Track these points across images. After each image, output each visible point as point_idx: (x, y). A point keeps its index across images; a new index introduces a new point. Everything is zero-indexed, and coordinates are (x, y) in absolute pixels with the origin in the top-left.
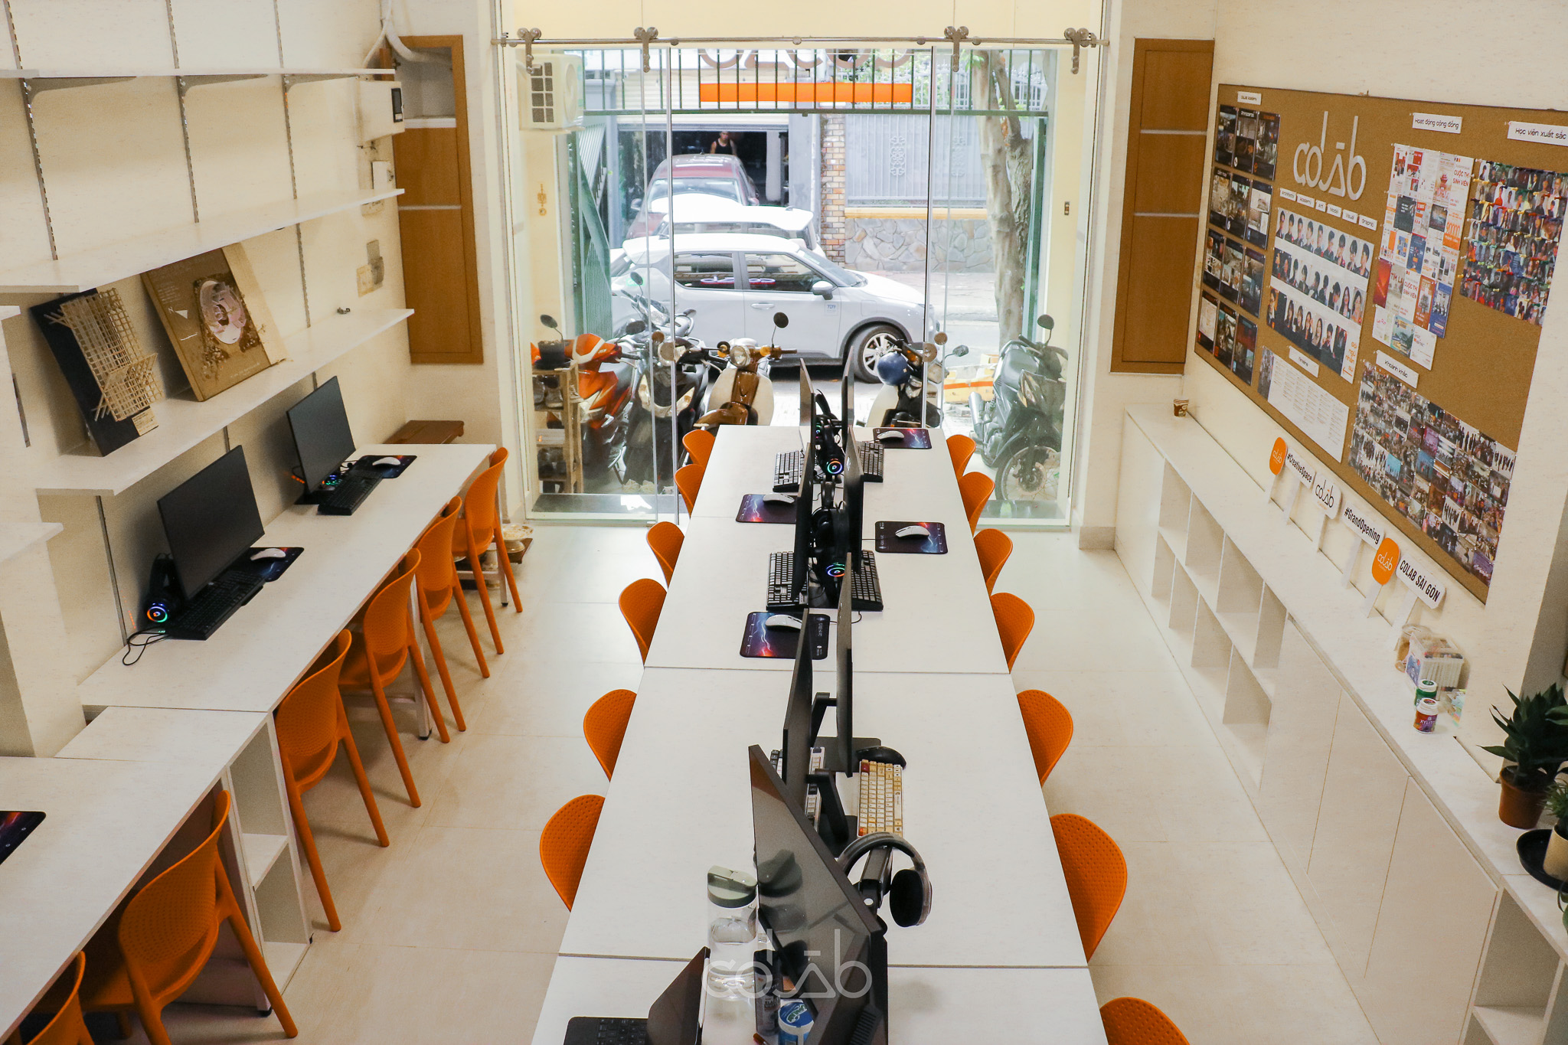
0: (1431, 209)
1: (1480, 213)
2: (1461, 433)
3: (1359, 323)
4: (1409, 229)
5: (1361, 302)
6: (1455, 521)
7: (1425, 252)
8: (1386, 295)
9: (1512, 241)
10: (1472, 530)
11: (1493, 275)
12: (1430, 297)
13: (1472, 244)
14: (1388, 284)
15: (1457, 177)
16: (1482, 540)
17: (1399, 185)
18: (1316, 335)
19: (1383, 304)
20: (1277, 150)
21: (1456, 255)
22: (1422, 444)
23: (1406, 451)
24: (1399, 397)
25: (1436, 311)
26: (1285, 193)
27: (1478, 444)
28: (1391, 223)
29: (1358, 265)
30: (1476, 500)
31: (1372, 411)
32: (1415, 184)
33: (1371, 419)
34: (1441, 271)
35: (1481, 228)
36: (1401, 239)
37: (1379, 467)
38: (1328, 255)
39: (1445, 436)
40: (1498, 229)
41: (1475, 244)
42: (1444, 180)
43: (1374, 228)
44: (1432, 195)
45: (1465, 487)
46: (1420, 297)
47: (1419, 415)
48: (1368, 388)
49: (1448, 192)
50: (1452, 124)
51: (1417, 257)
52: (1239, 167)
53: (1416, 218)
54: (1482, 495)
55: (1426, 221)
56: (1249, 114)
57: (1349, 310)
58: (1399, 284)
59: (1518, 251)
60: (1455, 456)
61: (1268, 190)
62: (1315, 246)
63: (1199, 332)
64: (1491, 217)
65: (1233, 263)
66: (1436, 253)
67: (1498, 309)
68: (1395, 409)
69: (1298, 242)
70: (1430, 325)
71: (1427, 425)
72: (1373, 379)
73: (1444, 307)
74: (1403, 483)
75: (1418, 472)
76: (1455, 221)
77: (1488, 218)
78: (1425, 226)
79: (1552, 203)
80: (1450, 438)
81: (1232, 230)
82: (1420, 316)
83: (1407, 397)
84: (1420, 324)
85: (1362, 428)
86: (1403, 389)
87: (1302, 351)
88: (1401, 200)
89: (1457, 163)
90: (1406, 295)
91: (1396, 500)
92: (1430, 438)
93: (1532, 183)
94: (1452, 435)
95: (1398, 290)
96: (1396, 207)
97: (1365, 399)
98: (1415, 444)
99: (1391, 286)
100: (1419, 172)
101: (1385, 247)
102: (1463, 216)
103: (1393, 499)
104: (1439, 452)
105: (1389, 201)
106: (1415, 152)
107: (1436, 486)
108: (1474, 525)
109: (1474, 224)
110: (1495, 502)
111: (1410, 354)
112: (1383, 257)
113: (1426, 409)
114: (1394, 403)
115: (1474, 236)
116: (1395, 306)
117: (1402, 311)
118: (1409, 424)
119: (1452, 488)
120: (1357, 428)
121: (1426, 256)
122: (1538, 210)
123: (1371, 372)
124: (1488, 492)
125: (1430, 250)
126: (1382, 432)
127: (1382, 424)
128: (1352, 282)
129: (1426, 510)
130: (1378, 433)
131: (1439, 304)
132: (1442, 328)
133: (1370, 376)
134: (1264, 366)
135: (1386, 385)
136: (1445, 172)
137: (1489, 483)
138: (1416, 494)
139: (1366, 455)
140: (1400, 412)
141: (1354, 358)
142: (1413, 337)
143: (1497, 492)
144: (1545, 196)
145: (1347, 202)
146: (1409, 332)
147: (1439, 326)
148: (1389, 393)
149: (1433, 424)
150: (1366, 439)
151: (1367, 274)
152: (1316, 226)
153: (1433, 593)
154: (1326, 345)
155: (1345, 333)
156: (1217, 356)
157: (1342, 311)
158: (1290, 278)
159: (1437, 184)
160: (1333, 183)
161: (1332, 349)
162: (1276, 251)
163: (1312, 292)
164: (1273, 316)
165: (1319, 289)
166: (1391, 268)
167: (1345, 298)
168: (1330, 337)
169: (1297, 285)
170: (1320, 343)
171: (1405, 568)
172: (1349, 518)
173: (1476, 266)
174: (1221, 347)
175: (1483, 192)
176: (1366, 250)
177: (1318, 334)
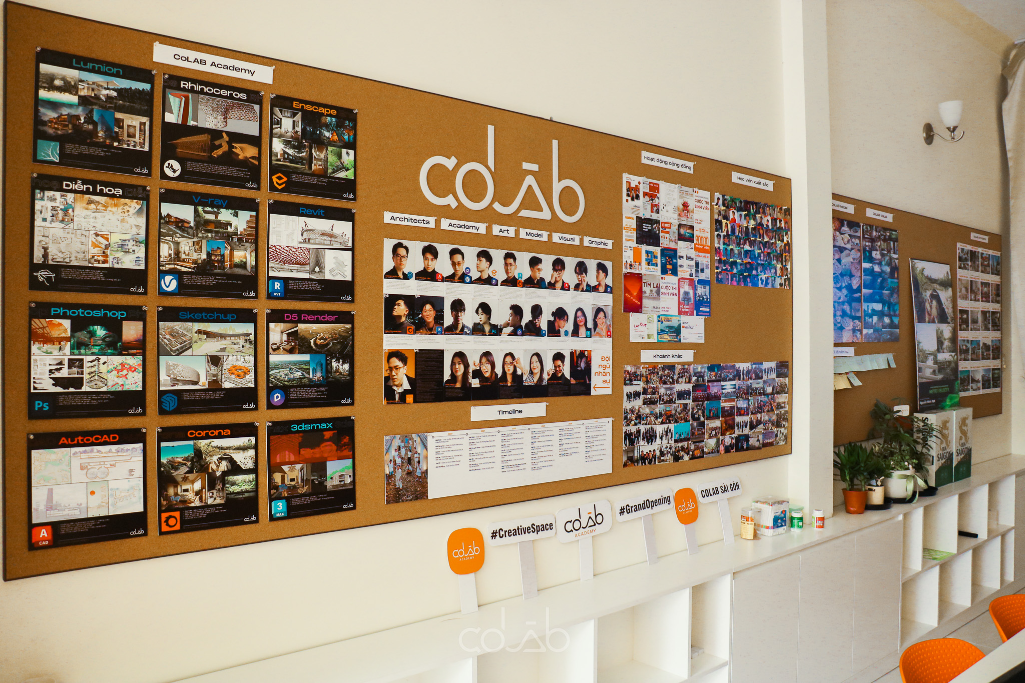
0: (677, 227)
1: (721, 228)
2: (738, 371)
3: (609, 336)
4: (657, 244)
5: (605, 317)
6: (746, 427)
7: (678, 260)
8: (641, 302)
9: (747, 243)
10: (759, 422)
11: (739, 266)
12: (691, 292)
13: (719, 248)
14: (641, 291)
15: (698, 204)
16: (766, 423)
17: (631, 210)
18: (531, 373)
21: (707, 257)
22: (709, 398)
23: (693, 412)
24: (676, 377)
25: (699, 300)
27: (751, 370)
28: (633, 241)
29: (593, 283)
30: (757, 404)
31: (644, 404)
32: (655, 208)
33: (646, 410)
34: (697, 271)
35: (724, 238)
36: (647, 252)
37: (665, 441)
39: (726, 381)
40: (737, 237)
41: (721, 248)
42: (685, 205)
43: (610, 246)
44: (676, 216)
45: (749, 400)
47: (700, 379)
48: (638, 386)
49: (691, 214)
50: (687, 168)
51: (670, 264)
53: (661, 234)
54: (760, 398)
55: (675, 236)
57: (588, 329)
58: (656, 289)
59: (752, 249)
60: (737, 388)
62: (501, 276)
64: (730, 230)
66: (689, 258)
67: (747, 285)
68: (673, 388)
69: (457, 279)
70: (695, 311)
71: (709, 381)
72: (639, 377)
73: (705, 295)
74: (696, 436)
75: (709, 418)
76: (702, 234)
77: (728, 231)
78: (673, 239)
79: (767, 221)
80: (730, 380)
81: (183, 289)
82: (684, 308)
83: (684, 372)
84: (685, 313)
85: (636, 424)
86: (678, 368)
87: (503, 401)
88: (641, 221)
89: (696, 194)
90: (665, 296)
91: (691, 453)
92: (714, 389)
93: (753, 209)
94: (731, 376)
95: (655, 294)
96: (635, 227)
97: (632, 399)
98: (701, 401)
99: (645, 293)
100: (658, 198)
101: (629, 262)
102: (709, 230)
103: (688, 454)
104: (723, 394)
105: (625, 222)
106: (650, 183)
107: (726, 416)
108: (759, 419)
109: (718, 235)
110: (770, 396)
111: (680, 340)
112: (629, 271)
113: (705, 372)
114: (671, 383)
115: (719, 243)
116: (654, 307)
117: (663, 309)
118: (691, 391)
119: (739, 409)
120: (628, 428)
121: (679, 262)
122: (761, 224)
123: (636, 372)
124: (764, 394)
125: (682, 257)
126: (663, 413)
127: (660, 408)
128: (589, 302)
129: (721, 438)
130: (656, 418)
131: (700, 294)
132: (708, 310)
133: (632, 378)
134: (399, 461)
135: (658, 374)
136: (686, 200)
137: (763, 388)
138: (710, 434)
139: (646, 444)
140: (678, 387)
141: (607, 370)
142: (680, 325)
143: (769, 390)
144: (763, 217)
145: (554, 225)
146: (675, 323)
147: (705, 309)
148: (664, 378)
149: (713, 378)
150: (643, 431)
151: (609, 290)
152: (498, 255)
153: (735, 486)
154: (554, 377)
155: (586, 353)
156: (178, 527)
157: (575, 333)
158: (445, 326)
159: (678, 208)
160: (523, 206)
161: (568, 375)
162: (392, 301)
163: (510, 329)
164: (406, 386)
165: (523, 323)
166: (641, 277)
167: (578, 319)
168: (559, 366)
169: (466, 330)
170: (541, 378)
171: (706, 493)
172: (628, 513)
173: (725, 263)
174: (197, 503)
175: (720, 215)
176: (601, 267)
177: (535, 371)
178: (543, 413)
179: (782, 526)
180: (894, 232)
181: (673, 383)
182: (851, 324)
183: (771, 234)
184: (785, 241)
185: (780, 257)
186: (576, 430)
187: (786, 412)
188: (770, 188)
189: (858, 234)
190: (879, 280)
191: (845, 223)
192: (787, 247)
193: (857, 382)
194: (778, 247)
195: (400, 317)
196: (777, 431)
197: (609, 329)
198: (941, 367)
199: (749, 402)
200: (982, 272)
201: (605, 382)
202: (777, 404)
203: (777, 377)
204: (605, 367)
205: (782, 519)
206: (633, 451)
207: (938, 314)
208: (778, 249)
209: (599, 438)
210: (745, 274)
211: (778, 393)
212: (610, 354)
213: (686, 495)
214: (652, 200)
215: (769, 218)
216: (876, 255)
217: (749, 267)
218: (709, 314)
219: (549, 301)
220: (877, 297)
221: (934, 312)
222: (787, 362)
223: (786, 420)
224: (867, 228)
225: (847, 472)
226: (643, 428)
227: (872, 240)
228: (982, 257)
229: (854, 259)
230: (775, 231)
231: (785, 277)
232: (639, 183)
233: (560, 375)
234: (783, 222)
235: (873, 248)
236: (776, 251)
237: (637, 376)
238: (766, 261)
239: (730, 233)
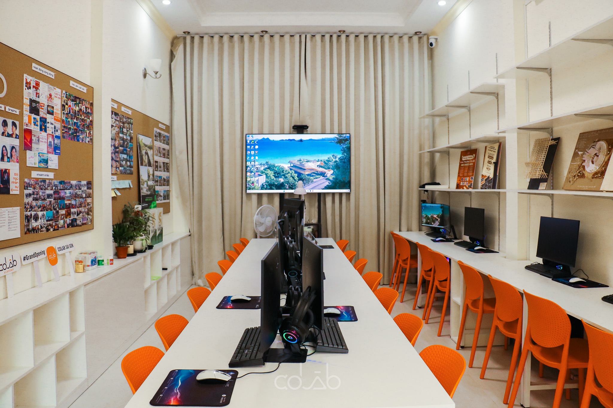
0: (47, 107)
1: (65, 109)
2: (72, 185)
3: (18, 162)
4: (38, 114)
5: (16, 151)
6: (75, 214)
7: (47, 124)
8: (31, 145)
9: (75, 119)
10: (80, 212)
11: (72, 130)
13: (64, 120)
14: (31, 140)
15: (56, 95)
16: (83, 213)
17: (28, 94)
19: (30, 149)
21: (59, 124)
22: (60, 198)
23: (54, 205)
24: (46, 186)
25: (56, 146)
27: (76, 185)
28: (28, 111)
29: (11, 132)
30: (79, 203)
31: (33, 200)
32: (38, 95)
33: (34, 203)
34: (55, 131)
35: (66, 115)
36: (34, 118)
37: (42, 221)
39: (67, 190)
40: (71, 115)
42: (50, 95)
43: (18, 113)
44: (46, 100)
45: (76, 200)
46: (48, 142)
47: (56, 188)
48: (31, 190)
49: (53, 100)
50: (51, 75)
51: (44, 126)
53: (40, 110)
54: (81, 200)
55: (46, 111)
57: (8, 158)
58: (37, 139)
59: (77, 122)
60: (71, 194)
64: (68, 111)
66: (52, 124)
67: (75, 141)
68: (46, 192)
70: (54, 152)
71: (60, 190)
72: (31, 186)
73: (58, 144)
74: (55, 218)
75: (60, 210)
76: (57, 112)
77: (67, 111)
78: (45, 113)
79: (83, 108)
80: (69, 189)
83: (50, 184)
84: (50, 153)
85: (30, 211)
86: (47, 181)
88: (32, 101)
89: (55, 90)
90: (41, 143)
91: (53, 227)
92: (62, 194)
93: (78, 101)
95: (37, 141)
96: (29, 104)
97: (28, 197)
98: (57, 200)
100: (39, 90)
101: (26, 123)
102: (60, 110)
103: (52, 228)
104: (66, 196)
105: (25, 100)
106: (36, 81)
107: (67, 208)
108: (80, 210)
109: (64, 113)
110: (84, 199)
111: (48, 166)
112: (26, 127)
113: (58, 184)
114: (44, 190)
115: (64, 117)
116: (37, 148)
117: (41, 150)
119: (72, 205)
120: (27, 213)
121: (48, 125)
122: (81, 110)
123: (29, 183)
124: (82, 197)
125: (49, 123)
126: (41, 205)
127: (40, 203)
128: (8, 142)
129: (65, 220)
130: (39, 208)
132: (59, 152)
133: (28, 186)
135: (39, 184)
136: (51, 93)
137: (82, 194)
138: (61, 217)
139: (35, 222)
141: (17, 181)
142: (48, 159)
143: (84, 195)
144: (82, 106)
146: (45, 158)
148: (41, 187)
149: (62, 188)
150: (33, 215)
151: (17, 137)
153: (72, 246)
155: (8, 171)
157: (3, 160)
159: (47, 96)
166: (32, 131)
167: (4, 152)
171: (60, 249)
172: (27, 260)
173: (66, 128)
175: (65, 102)
176: (14, 124)
179: (95, 265)
180: (131, 120)
181: (45, 190)
182: (115, 164)
183: (85, 115)
184: (90, 119)
185: (88, 127)
186: (4, 213)
187: (91, 207)
188: (85, 91)
189: (118, 119)
190: (126, 143)
191: (114, 113)
192: (91, 123)
193: (119, 194)
194: (88, 122)
196: (88, 217)
197: (17, 158)
198: (150, 188)
199: (76, 201)
200: (163, 143)
201: (16, 187)
202: (87, 203)
203: (87, 189)
204: (16, 179)
205: (94, 261)
206: (29, 226)
207: (148, 162)
208: (88, 123)
209: (14, 218)
210: (74, 134)
211: (88, 197)
212: (18, 172)
213: (51, 250)
214: (37, 90)
215: (84, 107)
216: (125, 130)
217: (76, 131)
218: (59, 154)
220: (125, 152)
221: (146, 161)
222: (91, 182)
223: (91, 211)
224: (121, 117)
225: (118, 238)
226: (33, 213)
227: (123, 123)
228: (163, 136)
229: (116, 132)
230: (87, 114)
231: (90, 138)
232: (31, 80)
234: (90, 109)
235: (124, 127)
237: (30, 185)
238: (83, 128)
239: (68, 113)
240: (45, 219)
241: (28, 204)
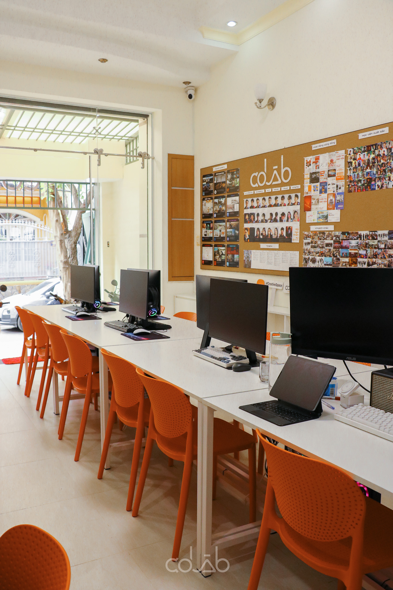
0: (327, 172)
1: (352, 165)
2: (360, 235)
3: (298, 221)
5: (297, 214)
6: (365, 264)
8: (310, 207)
10: (374, 263)
11: (362, 181)
12: (334, 199)
13: (350, 175)
14: (311, 203)
15: (338, 158)
16: (380, 265)
17: (308, 171)
18: (275, 234)
20: (239, 181)
21: (343, 181)
22: (342, 247)
23: (333, 253)
24: (325, 237)
25: (338, 202)
26: (246, 193)
27: (369, 235)
28: (308, 183)
29: (293, 202)
30: (373, 253)
31: (311, 247)
32: (318, 167)
33: (312, 250)
34: (337, 189)
35: (353, 169)
36: (314, 186)
37: (320, 264)
38: (276, 205)
39: (352, 240)
41: (352, 175)
42: (332, 161)
43: (300, 187)
44: (327, 167)
45: (367, 251)
46: (329, 201)
47: (338, 238)
48: (309, 240)
50: (334, 142)
52: (217, 193)
53: (320, 177)
54: (375, 250)
55: (326, 176)
56: (221, 173)
57: (291, 219)
58: (317, 201)
60: (359, 244)
61: (237, 195)
62: (268, 205)
63: (202, 260)
64: (357, 164)
65: (219, 228)
66: (333, 184)
67: (368, 191)
68: (325, 241)
69: (258, 207)
70: (335, 208)
71: (342, 240)
72: (310, 237)
73: (341, 199)
74: (335, 264)
75: (341, 257)
76: (340, 171)
77: (356, 165)
78: (326, 178)
79: (384, 151)
80: (355, 239)
81: (217, 217)
82: (330, 207)
83: (329, 235)
84: (331, 209)
85: (308, 255)
86: (327, 233)
87: (268, 243)
88: (311, 174)
89: (338, 153)
90: (321, 203)
92: (345, 243)
93: (373, 148)
94: (355, 238)
95: (317, 203)
96: (309, 177)
97: (307, 245)
98: (338, 249)
99: (312, 203)
100: (319, 162)
101: (306, 192)
102: (344, 168)
104: (350, 246)
105: (306, 176)
106: (316, 157)
107: (352, 257)
108: (374, 261)
110: (383, 250)
111: (328, 221)
112: (306, 195)
113: (340, 235)
114: (323, 240)
115: (350, 173)
116: (316, 208)
117: (320, 209)
118: (333, 243)
119: (360, 254)
120: (305, 256)
122: (379, 155)
123: (308, 235)
124: (378, 248)
125: (330, 184)
126: (319, 252)
127: (318, 250)
128: (291, 209)
130: (317, 253)
131: (338, 199)
133: (308, 236)
134: (246, 257)
135: (317, 236)
137: (378, 245)
138: (342, 264)
139: (312, 263)
140: (327, 242)
141: (298, 234)
142: (328, 215)
143: (383, 246)
145: (283, 184)
146: (325, 214)
147: (341, 206)
148: (320, 237)
149: (345, 238)
150: (311, 258)
151: (299, 204)
152: (267, 198)
154: (281, 236)
155: (291, 227)
156: (216, 265)
157: (288, 221)
158: (255, 221)
159: (328, 163)
160: (273, 181)
161: (285, 235)
162: (246, 214)
163: (269, 221)
164: (248, 237)
165: (273, 218)
166: (311, 197)
167: (288, 216)
168: (282, 232)
169: (260, 221)
170: (277, 236)
173: (354, 181)
174: (218, 260)
175: (351, 159)
176: (297, 196)
177: (276, 234)
178: (278, 248)
183: (387, 158)
186: (287, 254)
188: (387, 132)
195: (247, 219)
197: (299, 218)
201: (297, 238)
202: (389, 255)
203: (389, 239)
204: (297, 232)
206: (307, 265)
209: (294, 258)
211: (390, 248)
212: (298, 228)
214: (316, 164)
215: (386, 150)
218: (342, 208)
219: (280, 210)
226: (311, 257)
230: (390, 156)
232: (311, 158)
233: (282, 235)
236: (390, 167)
238: (382, 174)
239: (357, 166)
240: (323, 263)
241: (307, 250)
